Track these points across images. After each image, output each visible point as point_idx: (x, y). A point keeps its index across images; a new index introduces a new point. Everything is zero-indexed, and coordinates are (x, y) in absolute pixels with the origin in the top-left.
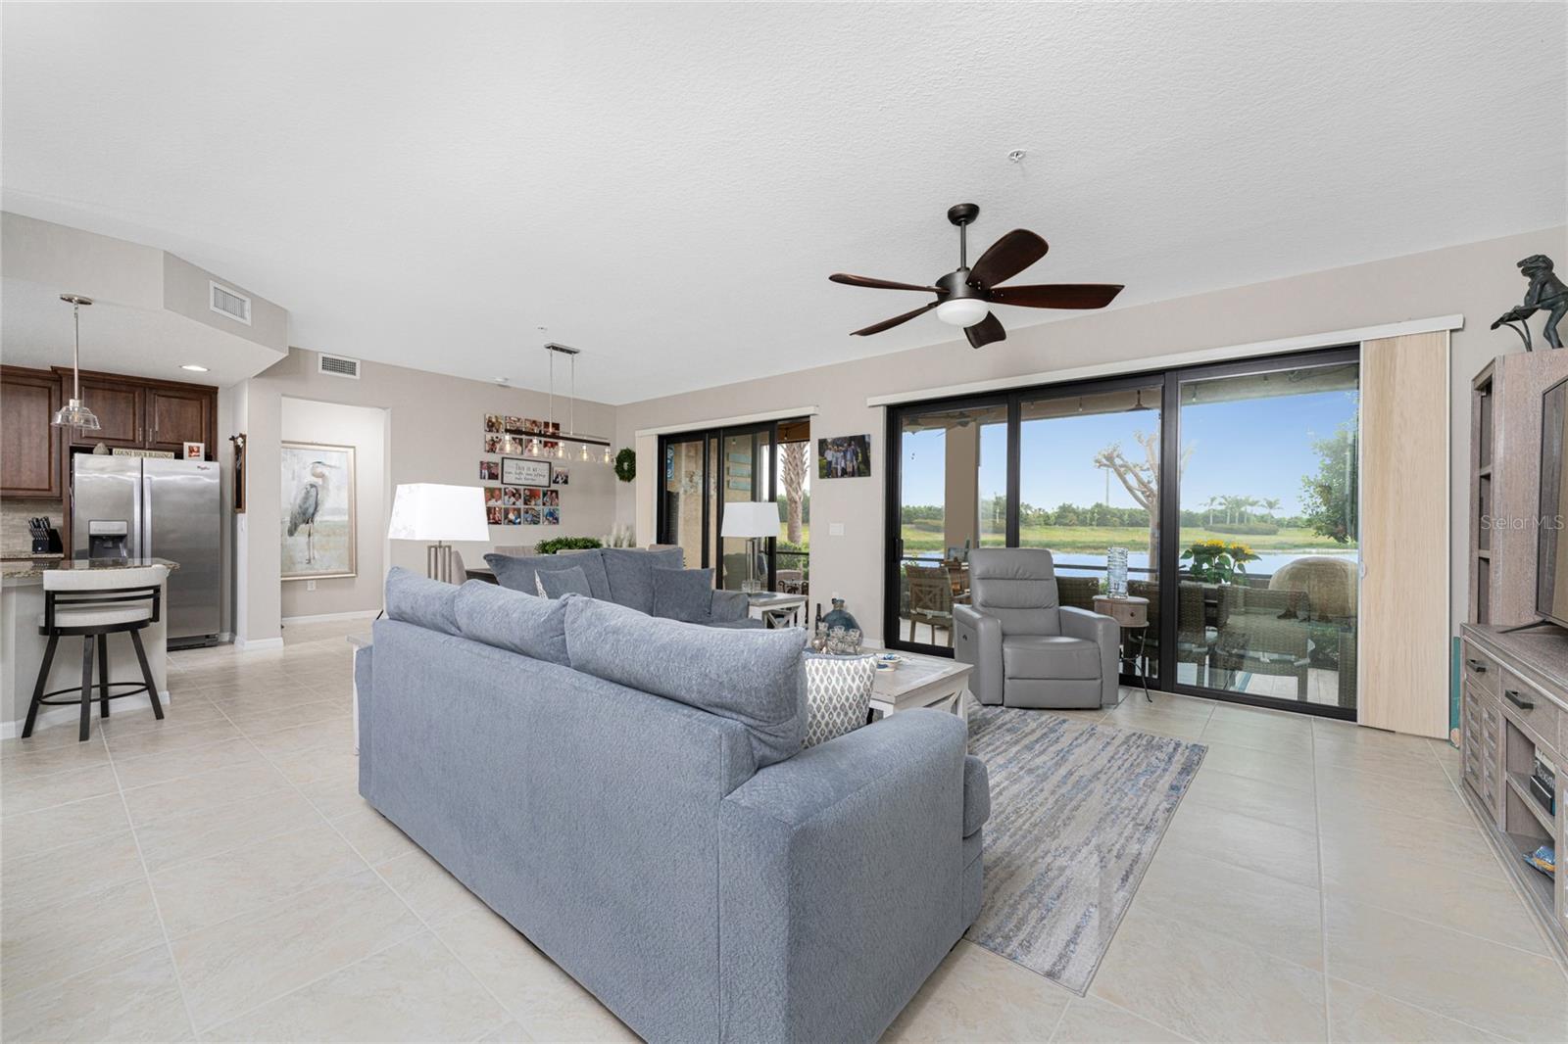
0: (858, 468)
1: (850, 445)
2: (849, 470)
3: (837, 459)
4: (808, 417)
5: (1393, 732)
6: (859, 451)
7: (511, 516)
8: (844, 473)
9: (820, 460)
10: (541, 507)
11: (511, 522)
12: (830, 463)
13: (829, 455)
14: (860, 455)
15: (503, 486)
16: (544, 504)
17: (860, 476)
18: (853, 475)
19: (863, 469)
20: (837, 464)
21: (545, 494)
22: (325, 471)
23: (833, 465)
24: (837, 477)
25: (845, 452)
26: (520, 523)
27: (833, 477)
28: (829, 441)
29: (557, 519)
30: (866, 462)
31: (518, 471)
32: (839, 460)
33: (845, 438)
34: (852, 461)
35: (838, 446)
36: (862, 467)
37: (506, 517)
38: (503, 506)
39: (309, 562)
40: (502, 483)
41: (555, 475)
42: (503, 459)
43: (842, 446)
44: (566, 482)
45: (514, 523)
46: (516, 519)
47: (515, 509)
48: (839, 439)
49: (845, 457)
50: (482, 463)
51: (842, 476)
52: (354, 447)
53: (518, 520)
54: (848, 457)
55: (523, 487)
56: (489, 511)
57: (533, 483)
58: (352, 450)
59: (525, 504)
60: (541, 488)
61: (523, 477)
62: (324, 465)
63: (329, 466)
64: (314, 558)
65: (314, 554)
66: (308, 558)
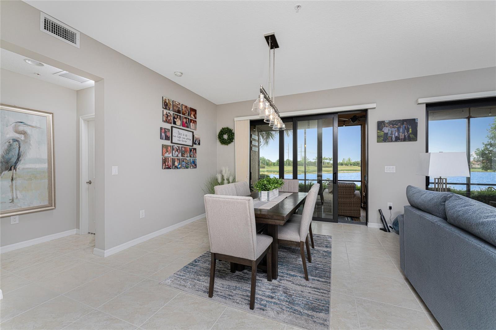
0: (408, 136)
1: (403, 124)
2: (401, 138)
3: (392, 132)
4: (367, 109)
6: (410, 127)
7: (176, 164)
8: (397, 139)
9: (378, 133)
10: (189, 158)
11: (176, 167)
12: (386, 134)
13: (386, 130)
14: (410, 129)
15: (172, 145)
16: (190, 156)
17: (408, 140)
18: (404, 140)
20: (392, 134)
21: (191, 151)
22: (28, 130)
23: (389, 135)
24: (392, 141)
25: (398, 128)
26: (180, 168)
27: (389, 142)
28: (387, 122)
29: (196, 165)
30: (415, 133)
31: (179, 136)
32: (394, 132)
33: (399, 121)
34: (403, 133)
35: (393, 125)
36: (412, 136)
37: (173, 164)
38: (172, 157)
39: (13, 201)
40: (172, 142)
41: (195, 140)
42: (173, 127)
43: (397, 125)
44: (199, 144)
45: (178, 168)
46: (179, 165)
47: (178, 159)
48: (394, 121)
49: (398, 131)
50: (162, 129)
51: (396, 141)
52: (53, 113)
54: (401, 130)
55: (181, 146)
56: (165, 161)
57: (185, 144)
58: (51, 115)
59: (182, 156)
60: (189, 147)
61: (181, 139)
62: (25, 124)
63: (30, 126)
64: (17, 198)
65: (16, 195)
66: (11, 198)
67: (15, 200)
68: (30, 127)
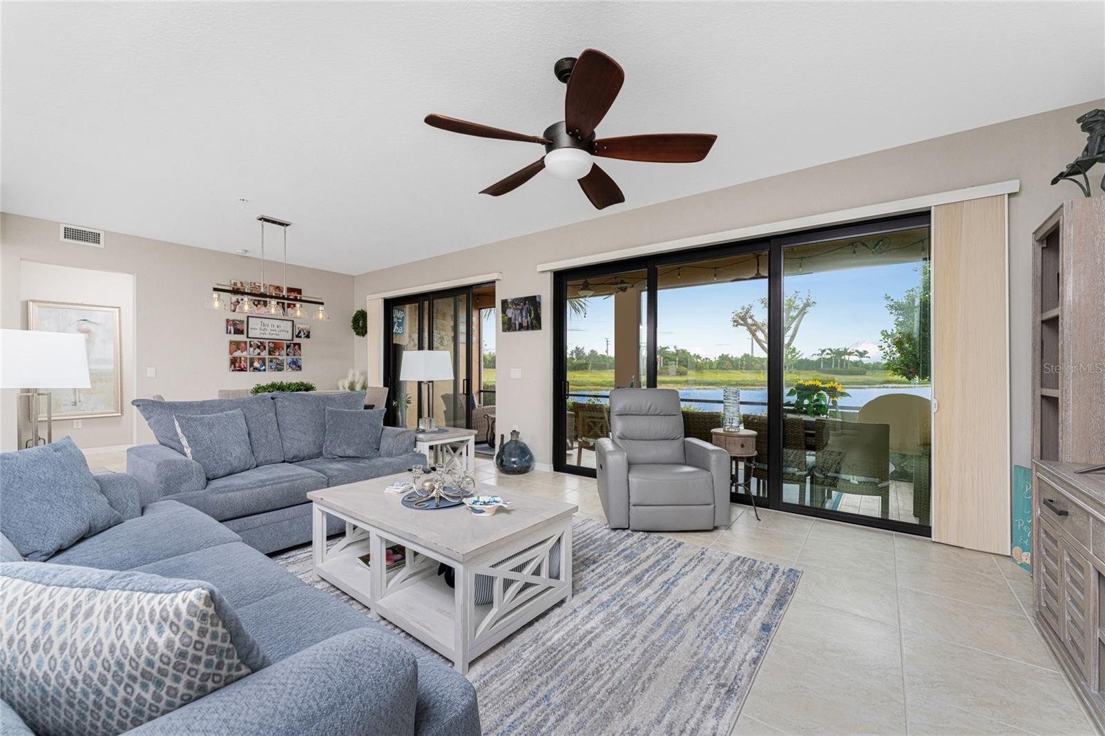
0: (532, 322)
1: (525, 304)
2: (525, 324)
3: (515, 315)
4: (494, 282)
5: (963, 548)
6: (532, 308)
7: (256, 364)
8: (521, 327)
9: (503, 317)
10: (285, 357)
11: (256, 369)
12: (510, 319)
13: (510, 313)
14: (533, 312)
15: (248, 340)
16: (288, 355)
17: (533, 329)
18: (527, 328)
19: (536, 324)
20: (515, 320)
21: (288, 347)
22: (92, 328)
23: (513, 321)
24: (515, 330)
25: (521, 310)
26: (265, 370)
27: (513, 331)
28: (509, 301)
29: (299, 366)
31: (263, 328)
32: (517, 316)
33: (521, 298)
34: (526, 317)
35: (516, 305)
36: (534, 322)
37: (251, 365)
38: (248, 357)
39: (75, 404)
40: (248, 337)
41: (297, 331)
42: (248, 317)
43: (519, 305)
44: (308, 336)
45: (259, 370)
46: (261, 366)
47: (259, 359)
48: (517, 299)
49: (521, 313)
50: (228, 321)
51: (519, 330)
52: (119, 308)
53: (264, 367)
54: (524, 314)
55: (267, 341)
56: (234, 361)
57: (277, 337)
58: (117, 310)
59: (270, 354)
60: (285, 342)
61: (267, 332)
62: (90, 322)
63: (93, 323)
64: (80, 401)
65: (79, 398)
66: (74, 401)
67: (77, 403)
68: (94, 325)
